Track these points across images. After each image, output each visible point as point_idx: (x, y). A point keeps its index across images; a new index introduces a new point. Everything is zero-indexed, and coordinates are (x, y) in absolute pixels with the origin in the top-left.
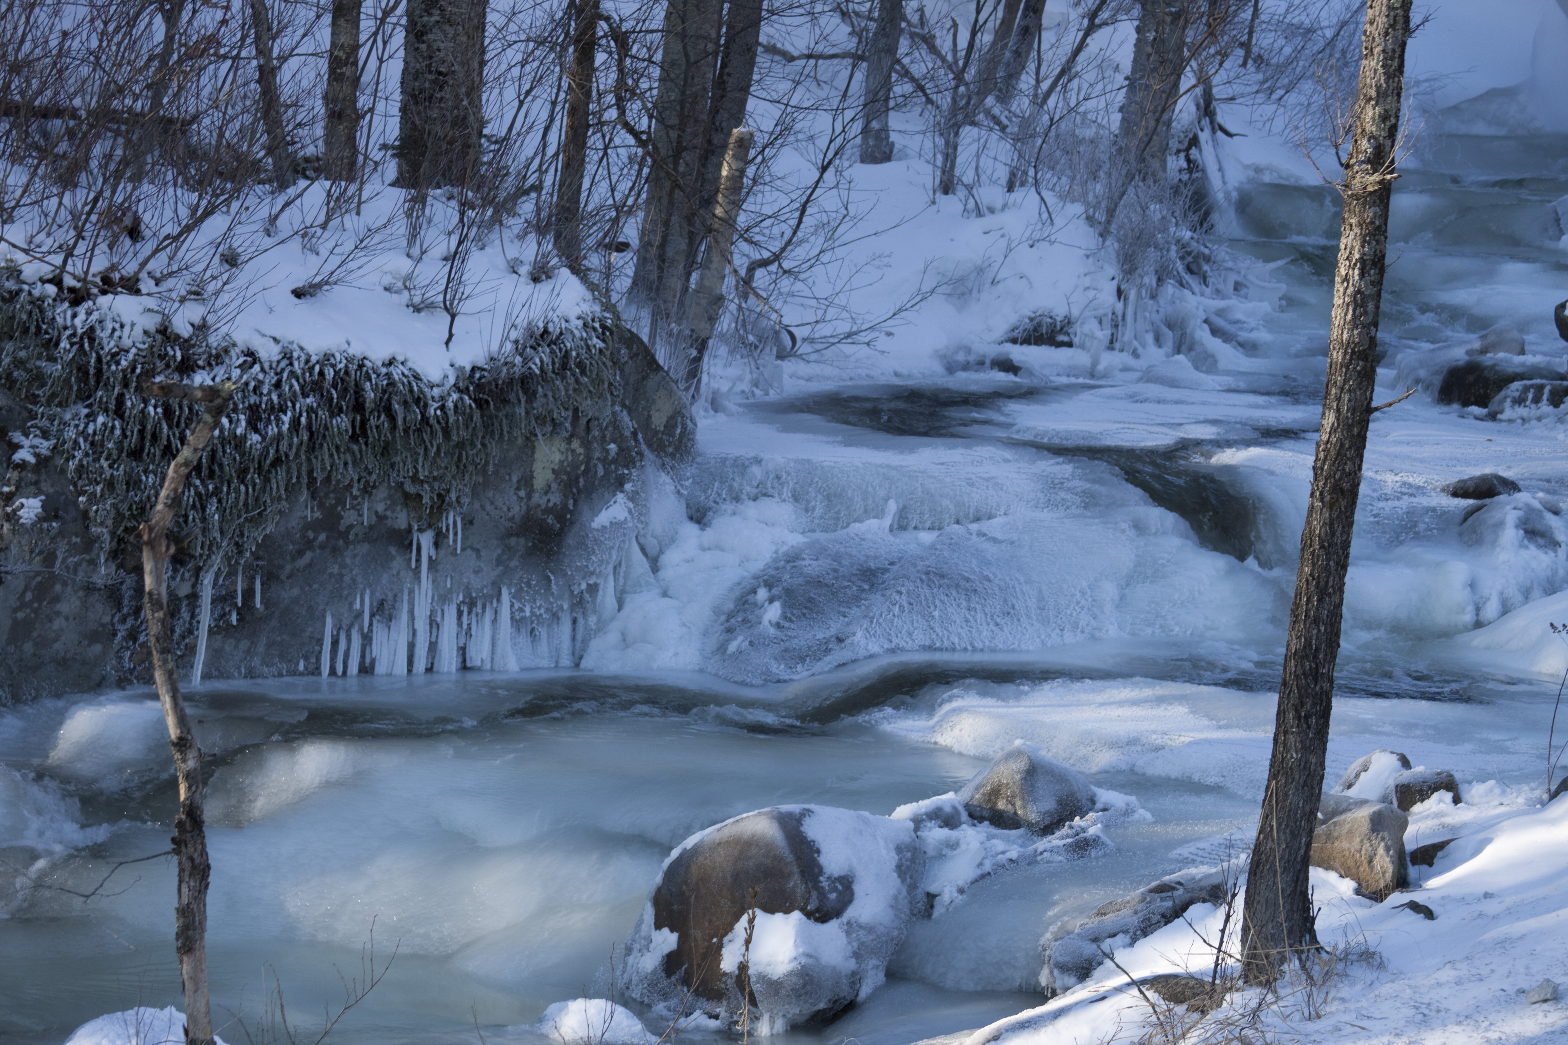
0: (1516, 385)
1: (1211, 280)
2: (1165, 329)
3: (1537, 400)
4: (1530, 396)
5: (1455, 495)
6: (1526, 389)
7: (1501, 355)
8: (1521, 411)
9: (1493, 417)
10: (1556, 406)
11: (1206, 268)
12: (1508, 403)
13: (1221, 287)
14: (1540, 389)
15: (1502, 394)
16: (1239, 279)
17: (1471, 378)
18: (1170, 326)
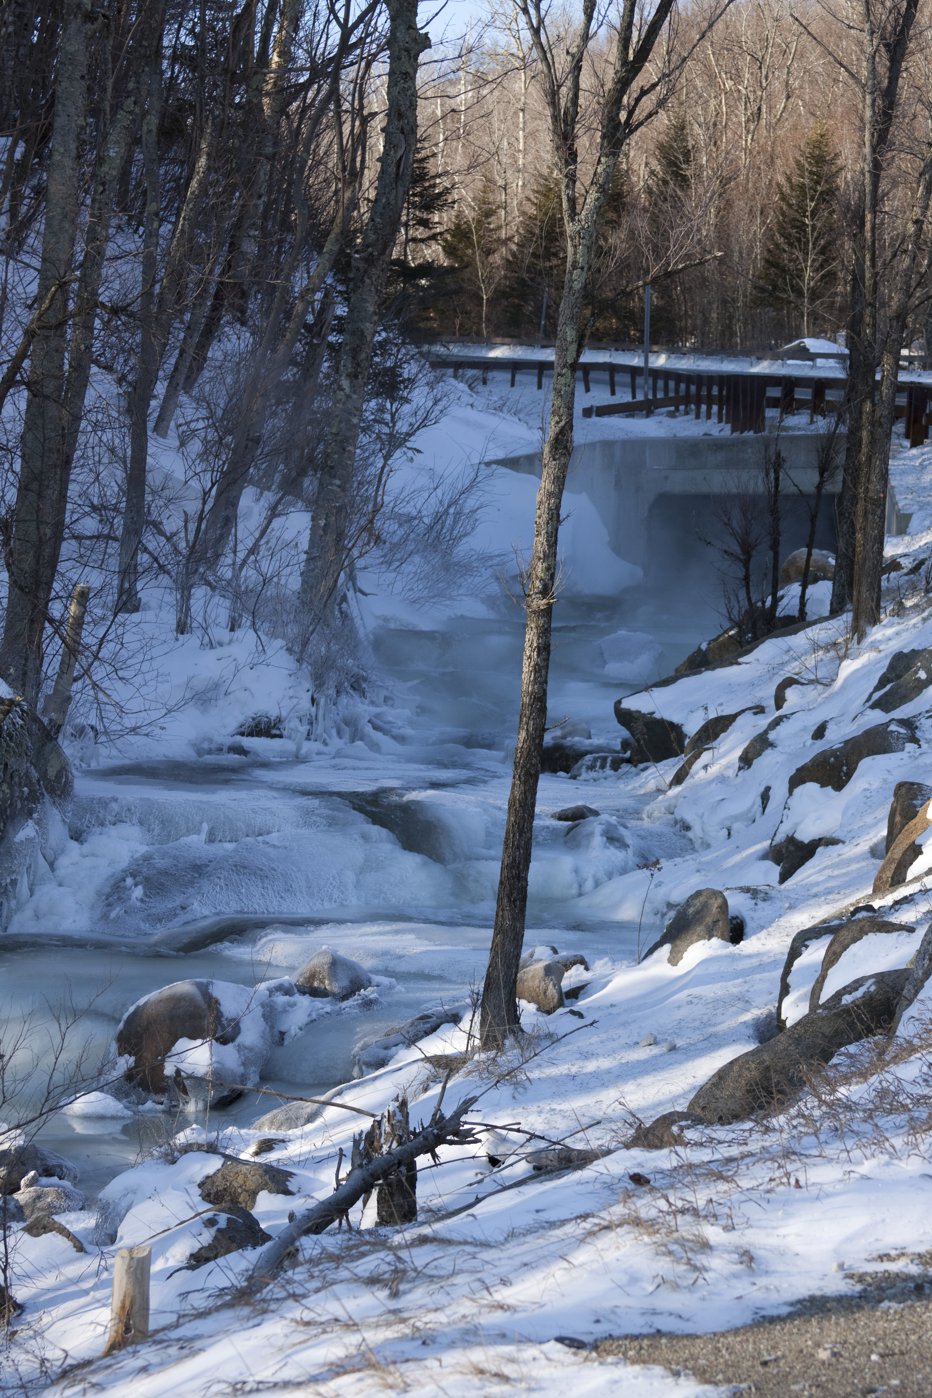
0: (589, 757)
1: (368, 695)
2: (343, 726)
3: (603, 767)
4: (598, 764)
5: (560, 819)
6: (595, 760)
7: (577, 739)
8: (593, 774)
9: (574, 777)
10: (616, 770)
11: (364, 685)
12: (584, 769)
13: (375, 699)
14: (604, 759)
15: (580, 763)
16: (388, 694)
17: (557, 755)
18: (347, 724)
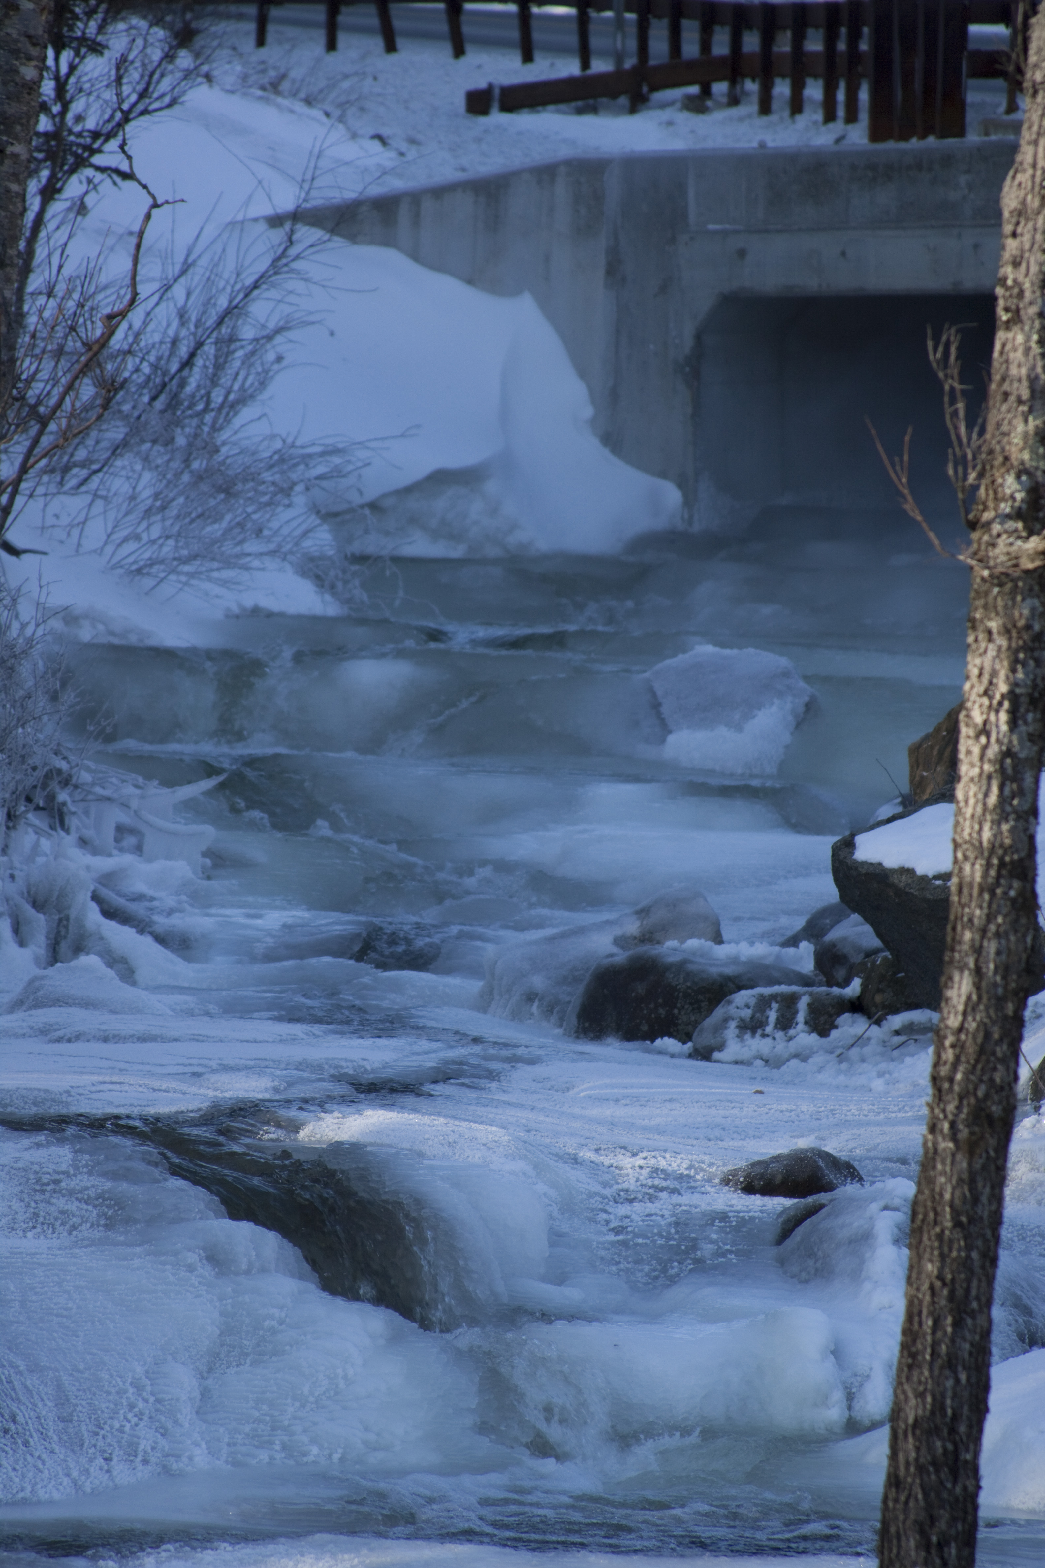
0: (743, 997)
1: (73, 822)
3: (785, 1023)
4: (773, 1016)
5: (749, 1189)
6: (764, 1003)
7: (693, 943)
8: (757, 1045)
9: (704, 1054)
10: (823, 1033)
12: (732, 1030)
13: (89, 833)
14: (789, 1002)
15: (719, 1012)
16: (124, 818)
17: (640, 988)
